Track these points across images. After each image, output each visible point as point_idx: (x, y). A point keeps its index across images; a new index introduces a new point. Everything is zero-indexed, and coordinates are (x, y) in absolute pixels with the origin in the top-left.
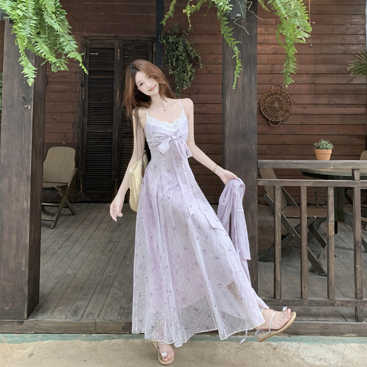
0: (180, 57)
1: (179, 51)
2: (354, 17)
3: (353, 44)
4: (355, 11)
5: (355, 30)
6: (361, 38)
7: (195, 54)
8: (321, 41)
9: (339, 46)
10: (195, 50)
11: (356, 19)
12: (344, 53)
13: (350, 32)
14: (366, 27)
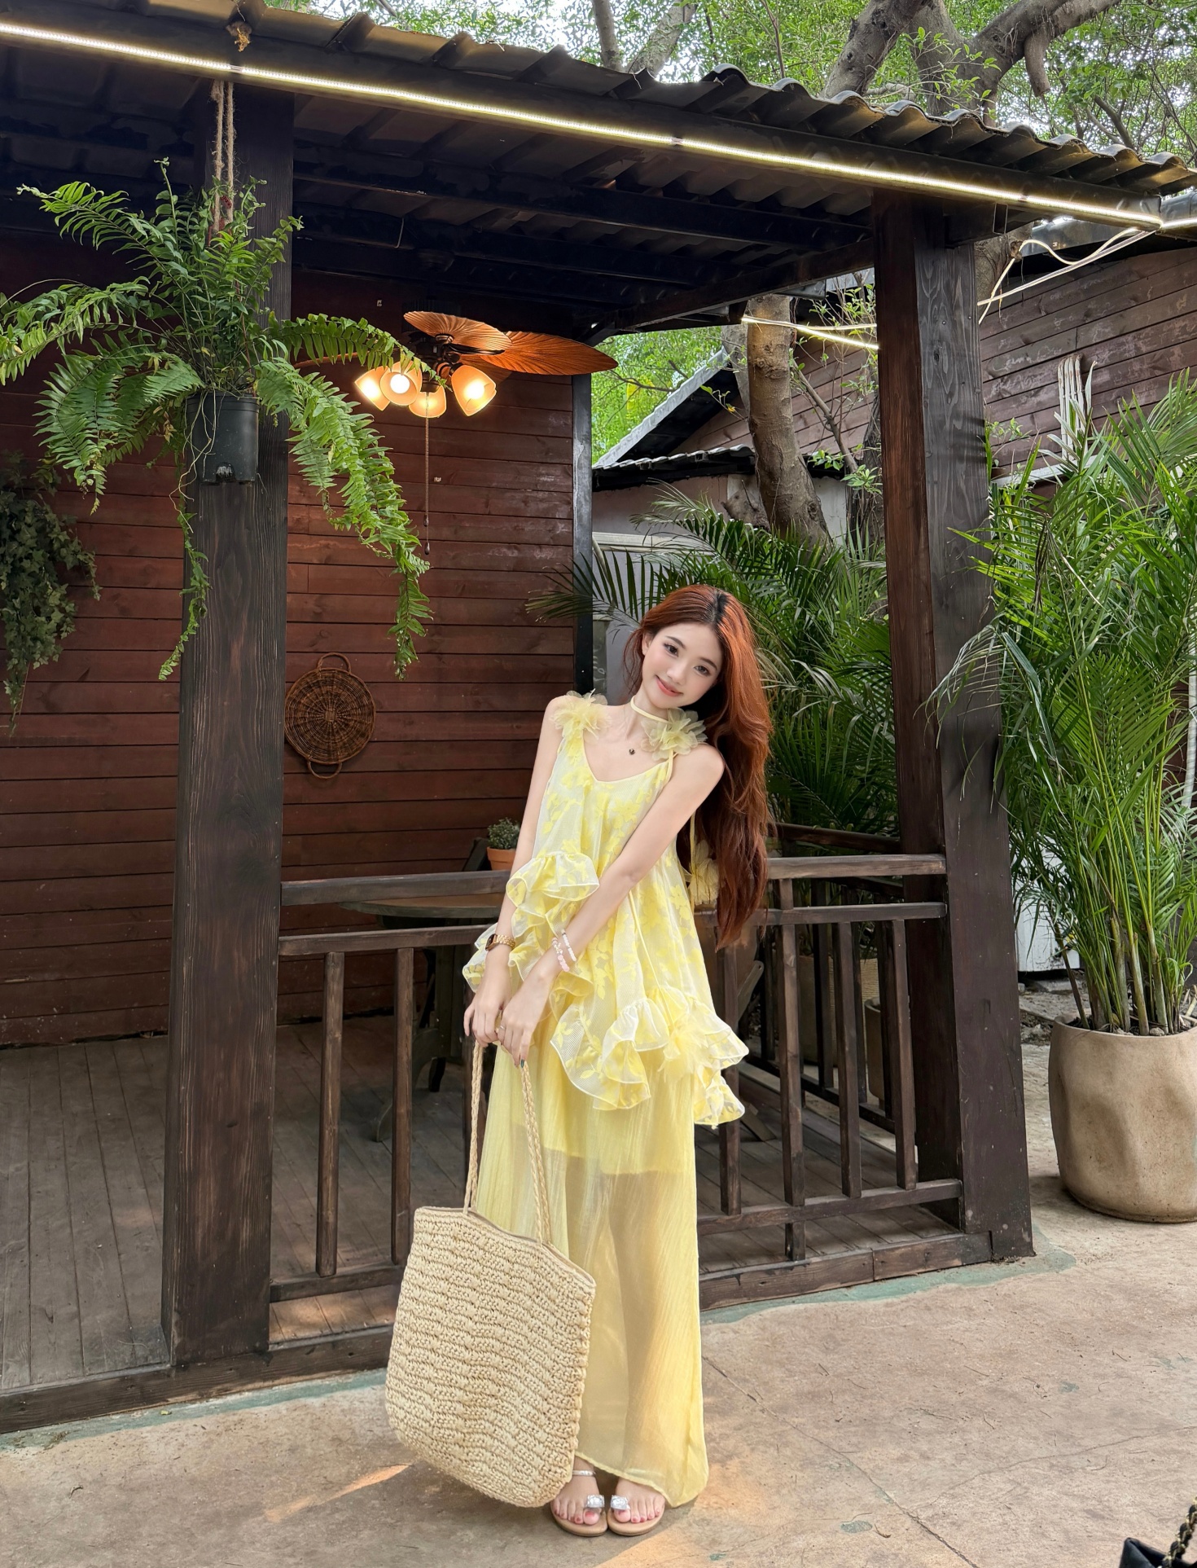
0: (26, 564)
1: (21, 544)
2: (543, 469)
3: (540, 545)
4: (547, 453)
5: (544, 505)
6: (561, 528)
7: (75, 553)
8: (456, 532)
9: (505, 550)
10: (76, 540)
11: (547, 474)
12: (519, 568)
13: (532, 509)
14: (575, 498)
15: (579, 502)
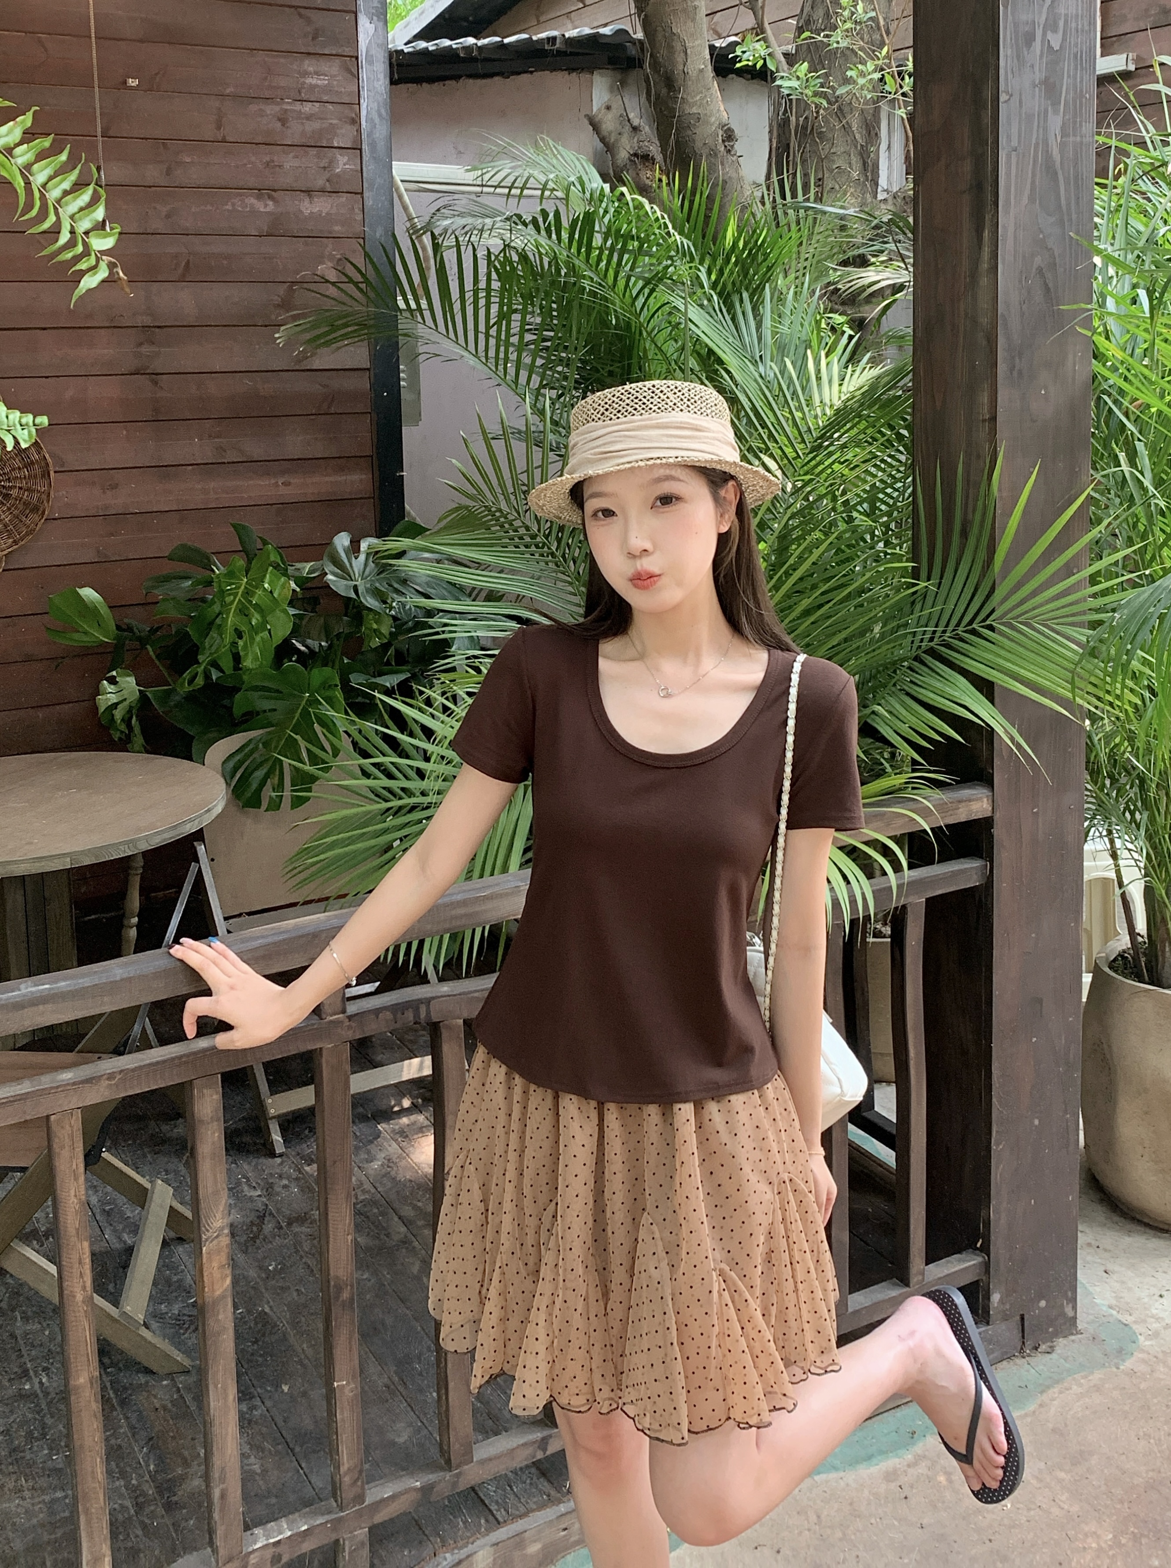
2: (309, 65)
3: (308, 192)
4: (315, 38)
5: (316, 125)
6: (343, 163)
8: (169, 172)
9: (253, 200)
11: (317, 73)
12: (276, 230)
13: (295, 132)
14: (364, 113)
15: (369, 120)
